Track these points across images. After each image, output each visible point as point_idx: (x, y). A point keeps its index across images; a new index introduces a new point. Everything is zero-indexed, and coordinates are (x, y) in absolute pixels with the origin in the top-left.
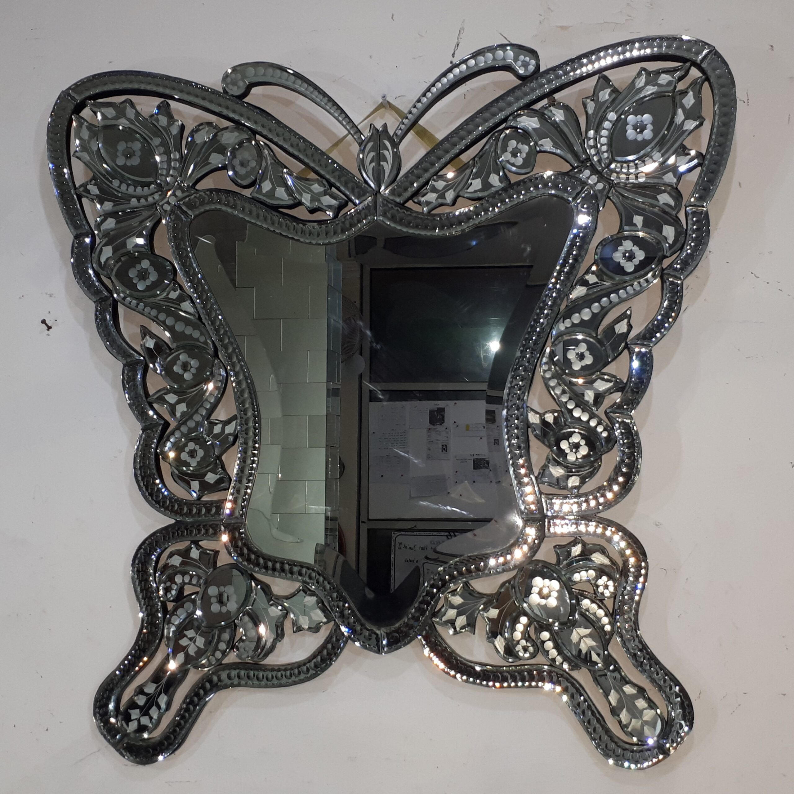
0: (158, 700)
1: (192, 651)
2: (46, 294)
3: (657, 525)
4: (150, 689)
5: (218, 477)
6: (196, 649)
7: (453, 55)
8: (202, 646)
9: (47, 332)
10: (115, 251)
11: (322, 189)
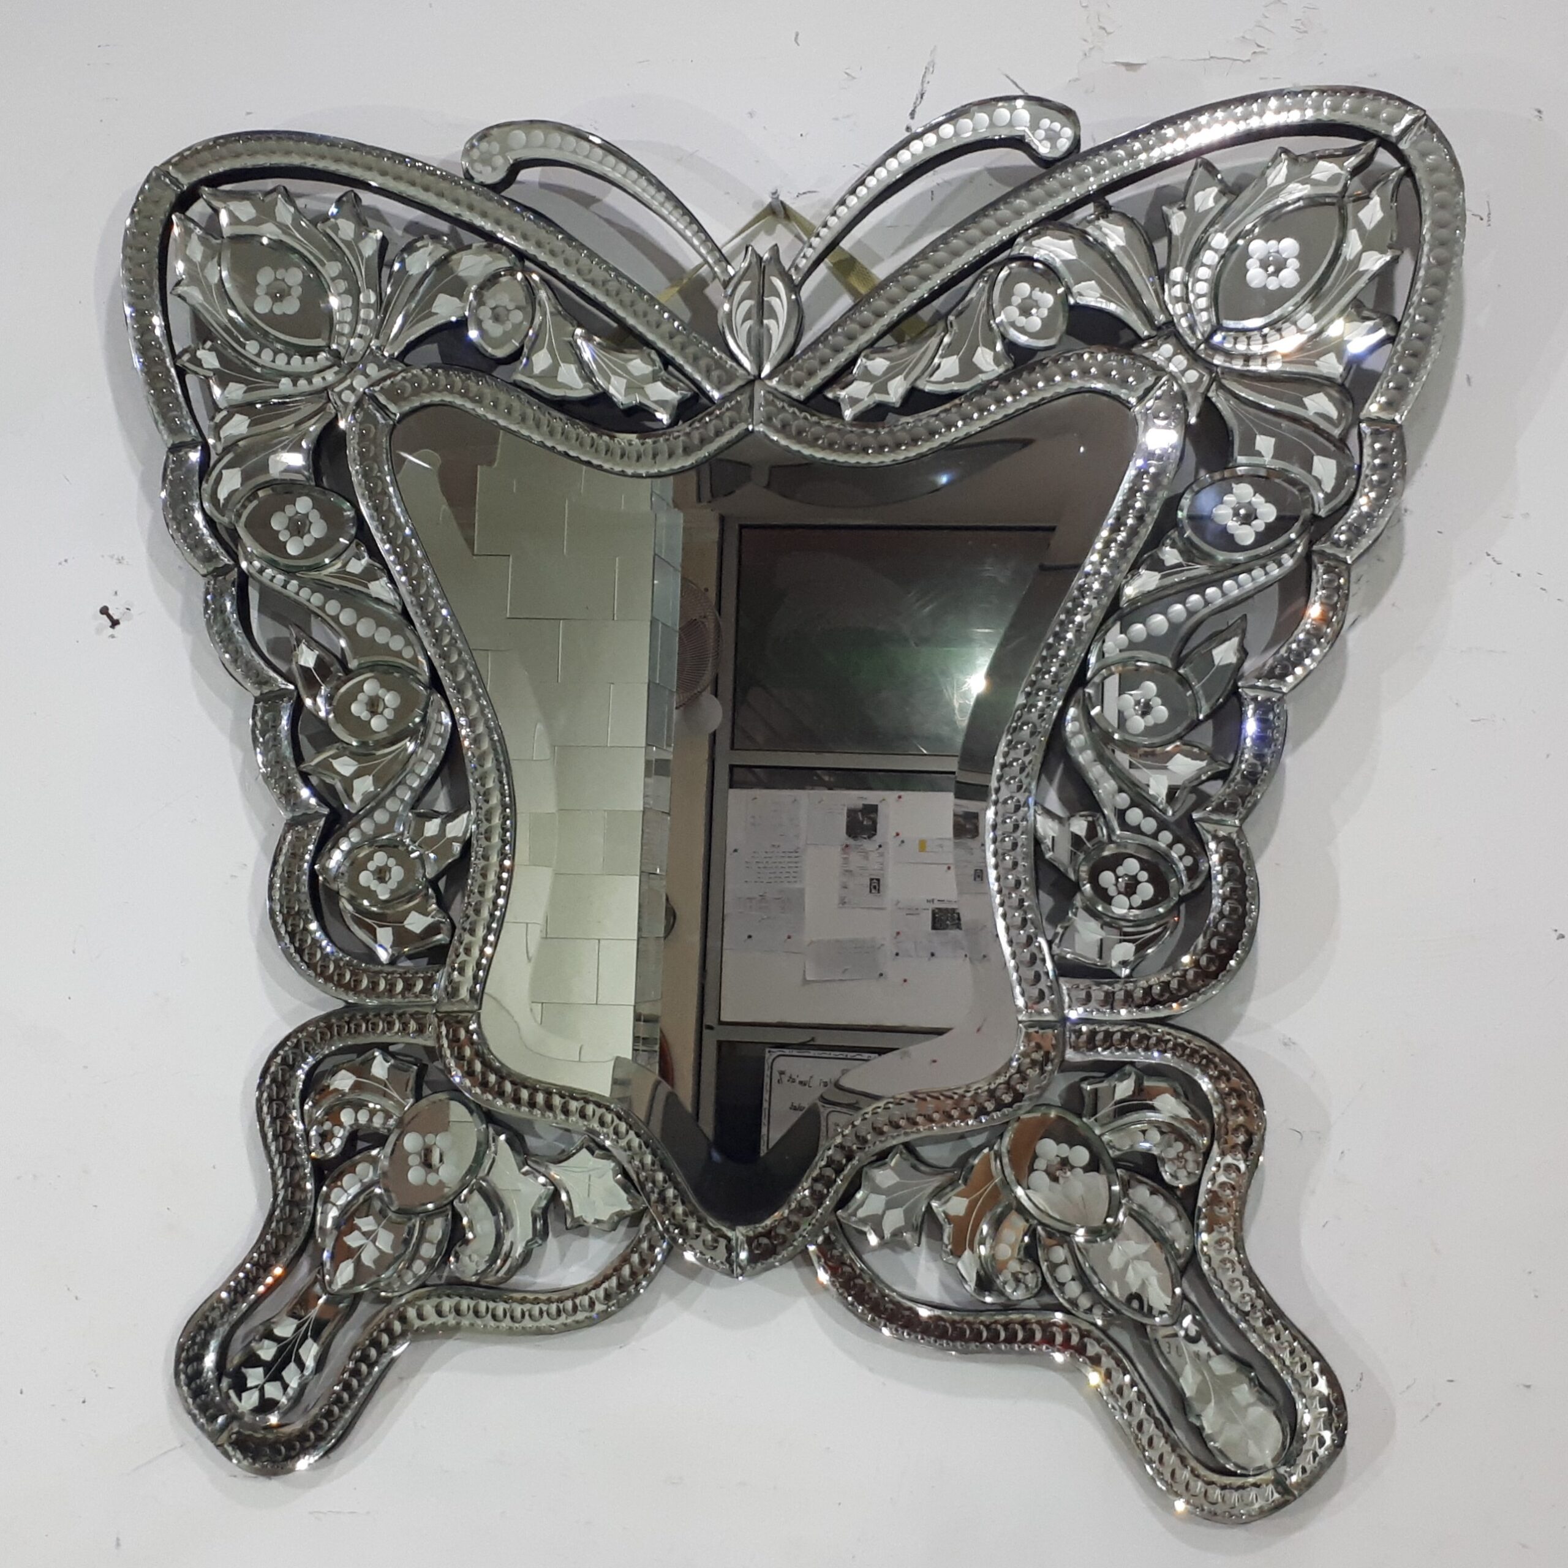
0: (301, 1351)
1: (368, 1258)
2: (112, 557)
3: (1285, 1044)
4: (286, 1329)
5: (429, 920)
6: (377, 1254)
7: (912, 115)
8: (388, 1250)
9: (111, 631)
10: (246, 478)
11: (648, 369)
